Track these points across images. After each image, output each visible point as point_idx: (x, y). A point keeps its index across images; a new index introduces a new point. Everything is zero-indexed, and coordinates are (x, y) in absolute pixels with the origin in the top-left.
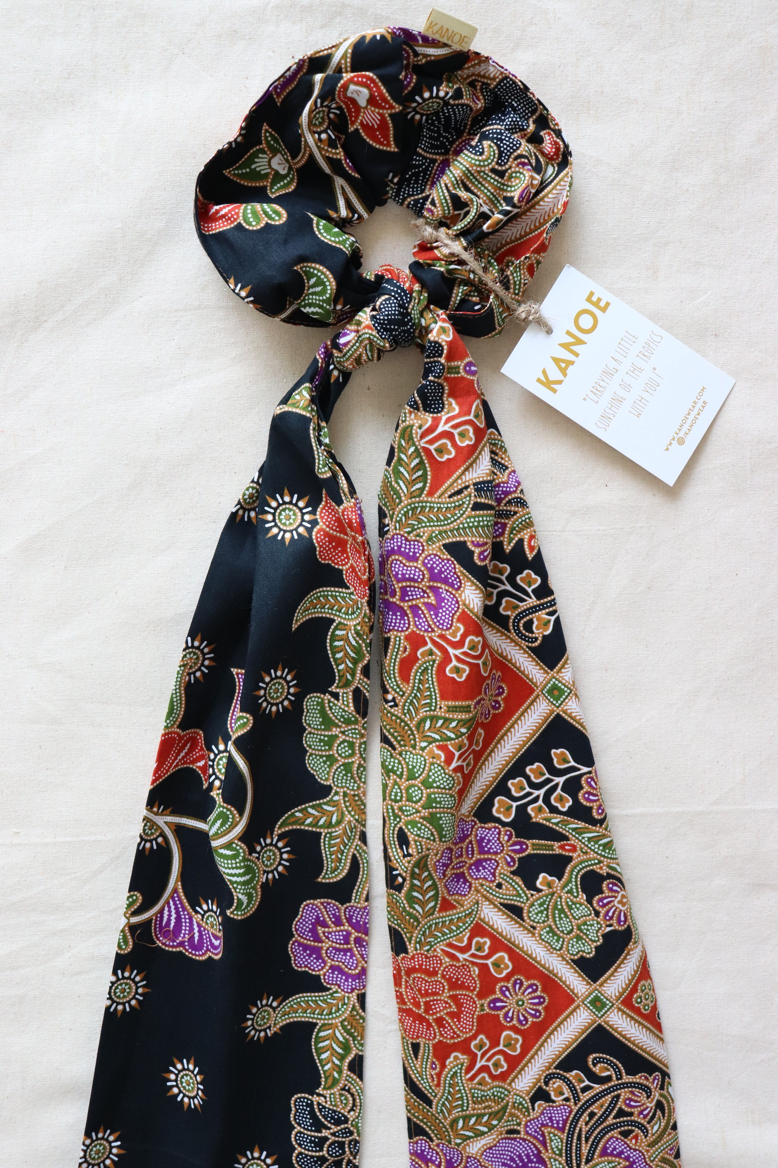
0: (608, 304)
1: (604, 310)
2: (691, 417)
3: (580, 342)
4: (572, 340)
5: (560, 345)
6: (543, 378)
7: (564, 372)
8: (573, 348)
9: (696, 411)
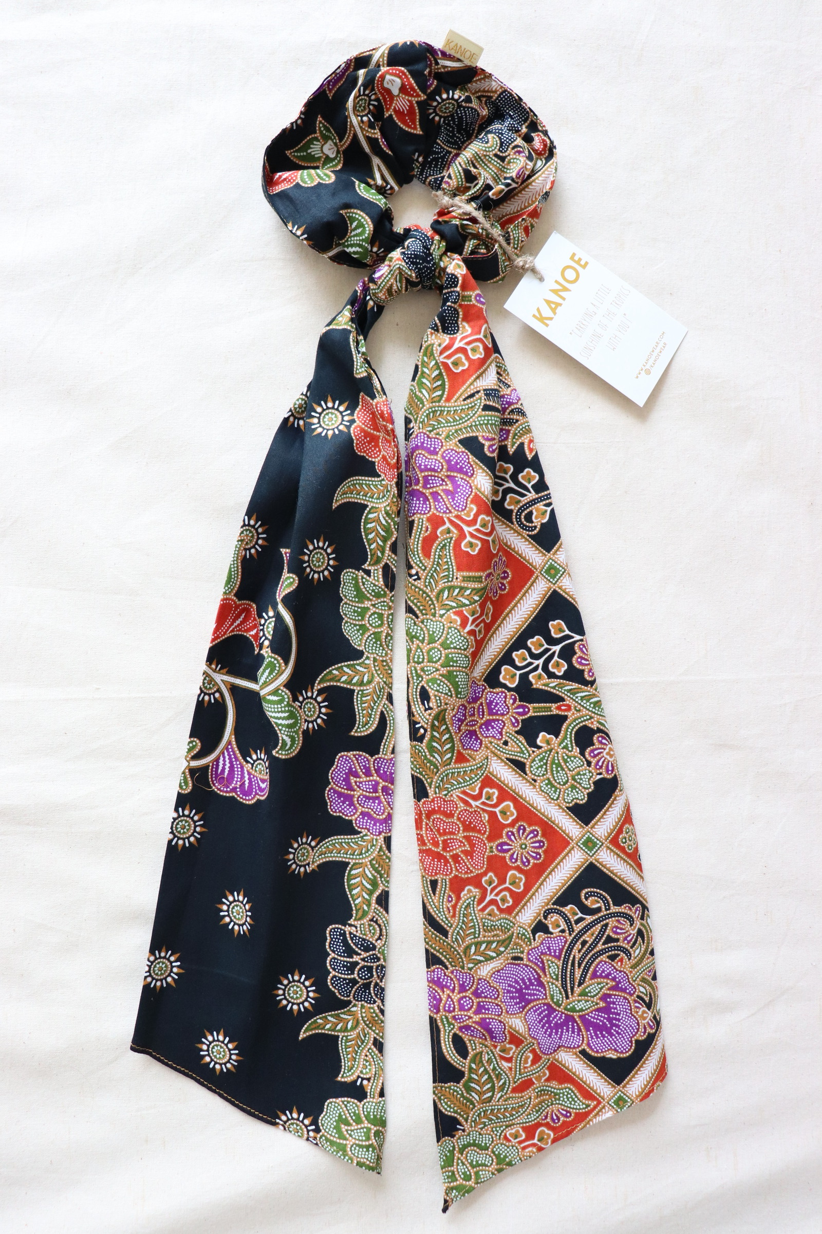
0: (587, 263)
1: (584, 267)
2: (655, 354)
3: (566, 289)
4: (560, 287)
5: (551, 290)
6: (538, 315)
7: (554, 311)
8: (561, 293)
9: (658, 350)
